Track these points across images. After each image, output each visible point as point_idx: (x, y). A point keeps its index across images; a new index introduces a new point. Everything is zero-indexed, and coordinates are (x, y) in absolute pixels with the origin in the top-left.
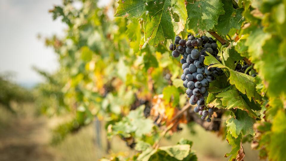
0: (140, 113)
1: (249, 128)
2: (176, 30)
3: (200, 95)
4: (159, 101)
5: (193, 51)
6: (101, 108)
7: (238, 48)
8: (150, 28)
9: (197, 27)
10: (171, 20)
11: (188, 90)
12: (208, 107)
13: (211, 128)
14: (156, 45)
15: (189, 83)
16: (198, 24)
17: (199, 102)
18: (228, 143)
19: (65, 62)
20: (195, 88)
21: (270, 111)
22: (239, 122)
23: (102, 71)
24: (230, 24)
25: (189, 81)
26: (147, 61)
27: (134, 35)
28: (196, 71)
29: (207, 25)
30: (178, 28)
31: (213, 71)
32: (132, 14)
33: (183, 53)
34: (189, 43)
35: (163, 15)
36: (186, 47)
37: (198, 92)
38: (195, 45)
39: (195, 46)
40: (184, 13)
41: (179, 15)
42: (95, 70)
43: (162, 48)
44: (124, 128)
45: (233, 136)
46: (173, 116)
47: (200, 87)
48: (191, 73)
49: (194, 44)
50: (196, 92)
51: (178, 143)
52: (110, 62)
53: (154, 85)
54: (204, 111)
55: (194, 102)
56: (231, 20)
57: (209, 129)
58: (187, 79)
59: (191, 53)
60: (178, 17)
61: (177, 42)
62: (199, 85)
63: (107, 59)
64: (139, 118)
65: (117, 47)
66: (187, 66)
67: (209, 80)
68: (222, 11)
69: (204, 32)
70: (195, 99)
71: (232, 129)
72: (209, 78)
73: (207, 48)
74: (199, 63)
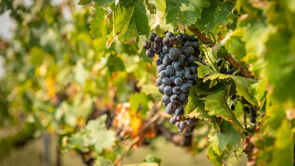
0: (101, 124)
1: (236, 143)
2: (152, 23)
3: (178, 103)
4: (123, 110)
5: (172, 50)
6: (54, 119)
7: (228, 46)
8: (120, 20)
9: (177, 21)
10: (146, 12)
11: (164, 97)
12: (186, 118)
13: (182, 143)
14: (127, 41)
15: (166, 89)
16: (177, 18)
17: (177, 111)
18: (209, 160)
19: (11, 67)
20: (172, 94)
21: (268, 122)
22: (224, 136)
23: (54, 76)
24: (215, 18)
25: (166, 85)
26: (111, 64)
27: (99, 32)
28: (175, 74)
29: (188, 19)
30: (154, 21)
31: (194, 74)
32: (99, 3)
33: (160, 52)
34: (166, 40)
35: (137, 6)
36: (163, 46)
37: (176, 99)
38: (174, 42)
39: (174, 44)
40: (162, 4)
41: (156, 6)
42: (46, 76)
43: (130, 48)
44: (82, 141)
45: (216, 153)
46: (140, 128)
47: (178, 93)
48: (169, 77)
49: (172, 41)
50: (174, 99)
51: (145, 161)
52: (64, 67)
53: (115, 92)
54: (182, 123)
55: (172, 112)
56: (216, 14)
57: (180, 143)
58: (163, 83)
59: (169, 53)
60: (154, 8)
61: (152, 40)
62: (178, 90)
63: (60, 63)
64: (99, 129)
65: (74, 48)
66: (164, 68)
67: (190, 85)
68: (207, 3)
69: (184, 27)
70: (172, 108)
71: (215, 145)
72: (189, 83)
73: (187, 47)
74: (178, 65)
